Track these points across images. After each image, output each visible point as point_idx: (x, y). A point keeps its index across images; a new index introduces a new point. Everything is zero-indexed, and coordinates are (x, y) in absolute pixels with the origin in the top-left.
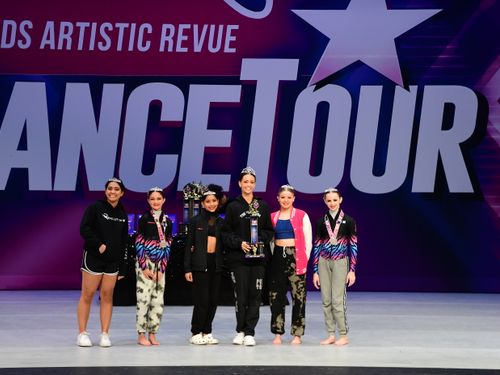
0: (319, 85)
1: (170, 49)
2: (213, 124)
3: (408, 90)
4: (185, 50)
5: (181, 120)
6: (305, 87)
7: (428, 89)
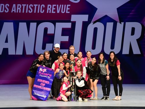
0: (94, 22)
1: (50, 12)
2: (63, 34)
3: (121, 23)
4: (55, 12)
5: (53, 33)
6: (90, 23)
7: (127, 23)
